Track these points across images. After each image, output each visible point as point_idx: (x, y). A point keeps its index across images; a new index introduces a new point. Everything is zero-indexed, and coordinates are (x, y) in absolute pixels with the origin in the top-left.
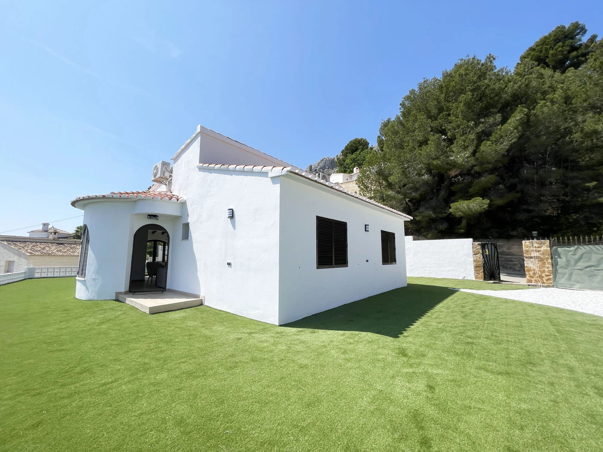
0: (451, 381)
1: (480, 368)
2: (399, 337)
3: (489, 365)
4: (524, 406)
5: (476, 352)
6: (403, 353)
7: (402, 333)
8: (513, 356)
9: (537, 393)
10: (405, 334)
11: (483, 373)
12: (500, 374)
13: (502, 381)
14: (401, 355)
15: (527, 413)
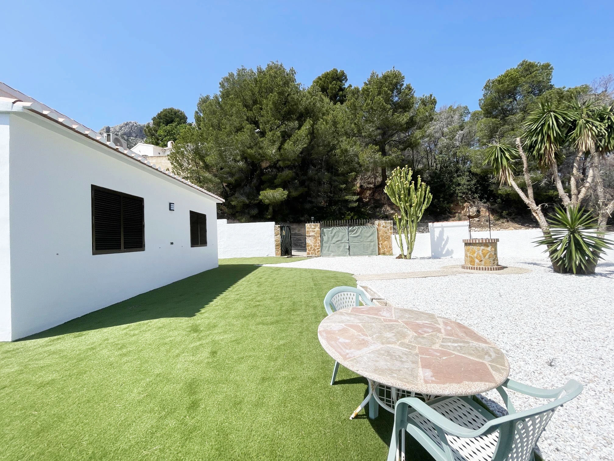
0: (234, 341)
1: (258, 324)
2: (195, 315)
3: (266, 319)
4: (281, 342)
5: (260, 312)
6: (195, 329)
7: (200, 311)
8: (284, 308)
9: (292, 331)
10: (203, 311)
11: (260, 326)
12: (272, 323)
13: (272, 328)
14: (192, 332)
15: (282, 347)
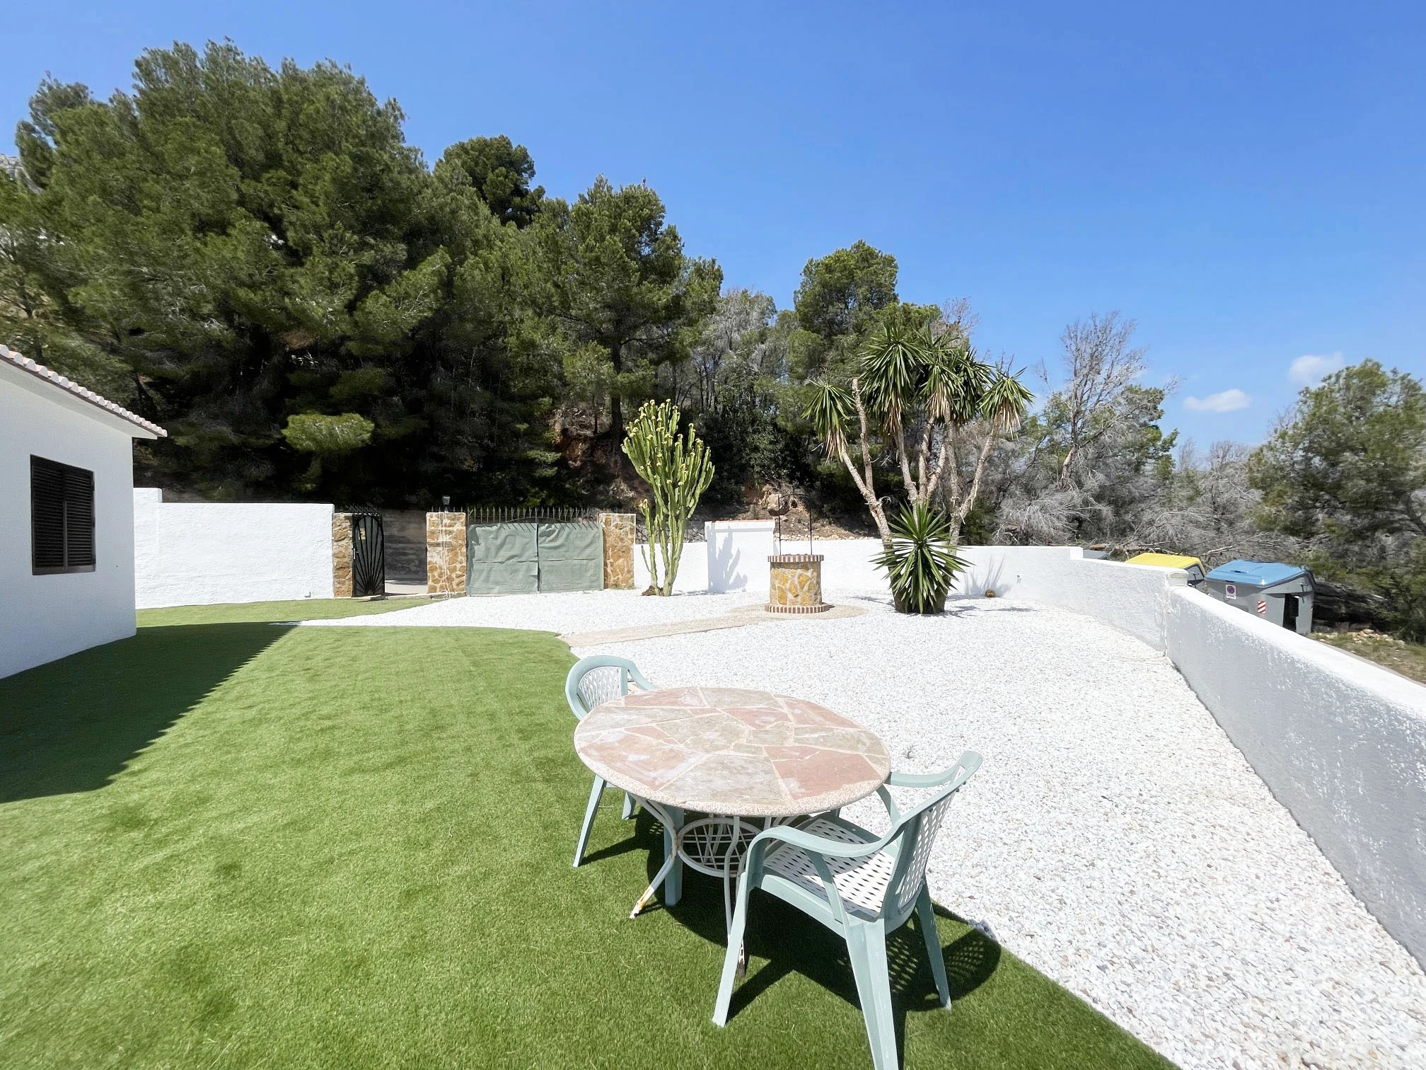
0: (285, 826)
1: (351, 772)
2: (110, 782)
3: (368, 759)
4: (430, 804)
5: (341, 743)
6: (131, 819)
7: (125, 767)
8: (410, 726)
9: (449, 774)
10: (135, 765)
11: (356, 778)
12: (389, 766)
13: (393, 777)
14: (119, 829)
15: (435, 814)
